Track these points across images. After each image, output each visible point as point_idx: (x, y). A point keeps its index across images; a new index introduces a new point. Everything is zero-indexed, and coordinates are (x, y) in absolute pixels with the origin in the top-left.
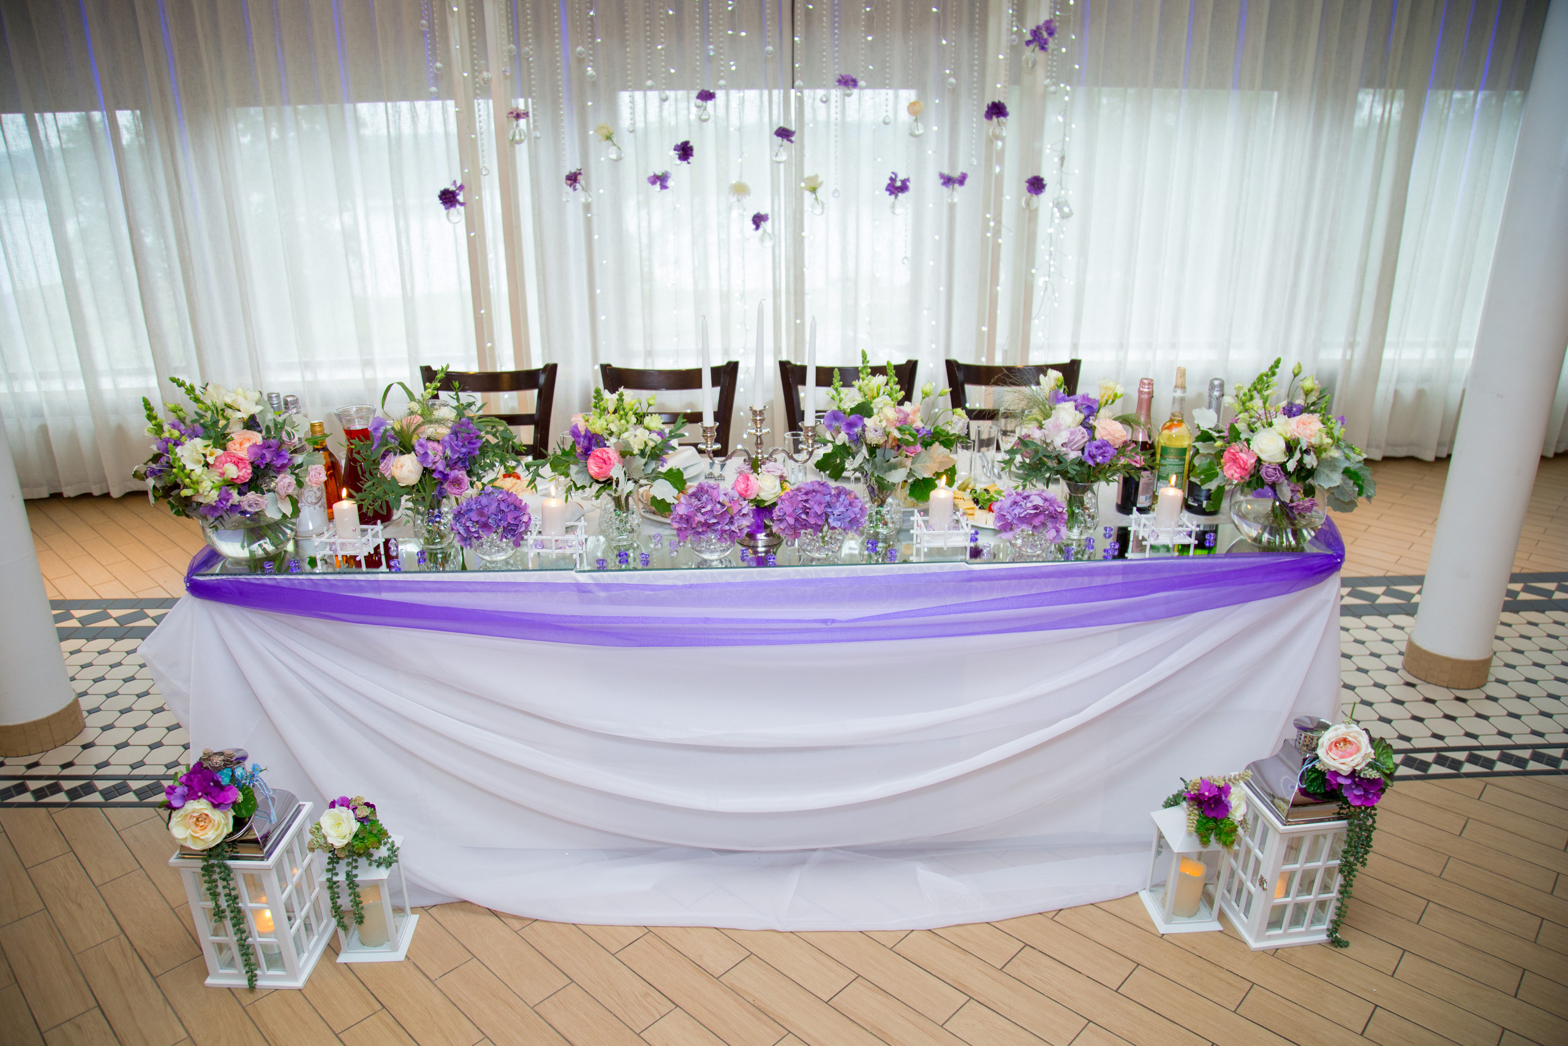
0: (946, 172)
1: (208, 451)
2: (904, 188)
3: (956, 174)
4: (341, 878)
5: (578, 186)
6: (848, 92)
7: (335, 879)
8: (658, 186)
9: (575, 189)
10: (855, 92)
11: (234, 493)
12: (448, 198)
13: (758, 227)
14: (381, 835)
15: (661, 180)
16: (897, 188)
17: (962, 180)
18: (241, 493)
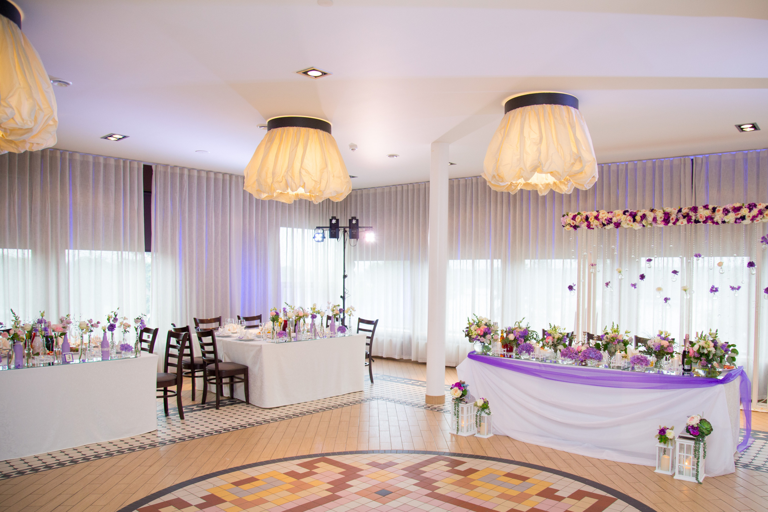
0: (732, 285)
1: (476, 327)
2: (716, 290)
3: (736, 286)
4: (478, 415)
5: (608, 286)
6: (698, 259)
7: (477, 415)
8: (633, 288)
9: (607, 287)
10: (700, 258)
11: (479, 337)
12: (571, 288)
13: (666, 302)
14: (487, 407)
15: (634, 285)
16: (714, 290)
17: (739, 288)
18: (480, 337)
